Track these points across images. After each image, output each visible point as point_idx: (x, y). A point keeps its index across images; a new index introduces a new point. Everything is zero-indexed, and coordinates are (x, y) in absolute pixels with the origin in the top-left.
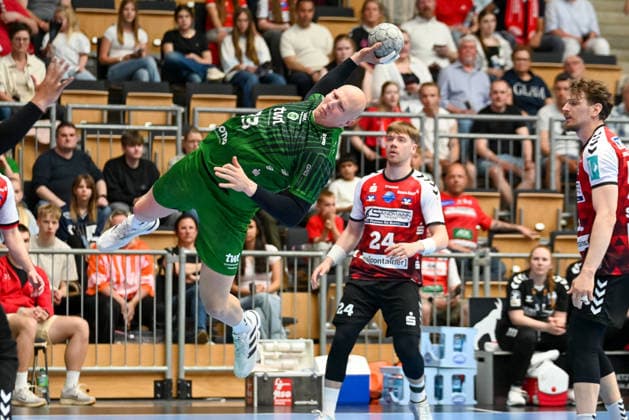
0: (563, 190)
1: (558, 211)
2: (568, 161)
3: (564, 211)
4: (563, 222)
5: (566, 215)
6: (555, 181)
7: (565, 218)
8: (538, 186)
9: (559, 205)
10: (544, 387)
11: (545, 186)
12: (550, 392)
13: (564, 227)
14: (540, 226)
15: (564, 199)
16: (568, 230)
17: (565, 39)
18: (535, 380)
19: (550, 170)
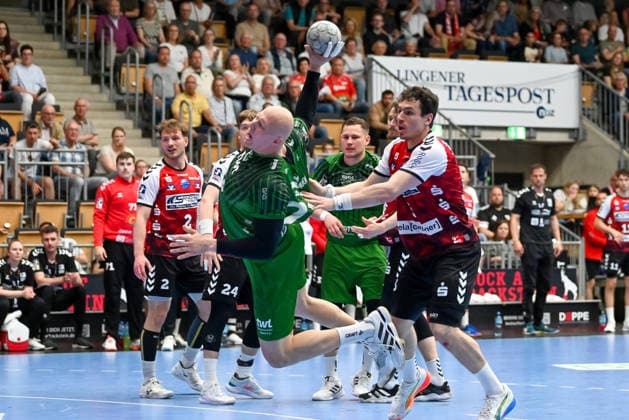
0: (23, 199)
1: (20, 215)
2: (27, 180)
3: (24, 214)
4: (24, 222)
5: (26, 217)
6: (17, 194)
7: (25, 219)
8: (6, 197)
9: (21, 210)
10: (12, 337)
11: (11, 197)
12: (16, 340)
13: (24, 225)
14: (7, 225)
15: (24, 206)
16: (27, 227)
17: (22, 94)
18: (6, 333)
19: (14, 186)
